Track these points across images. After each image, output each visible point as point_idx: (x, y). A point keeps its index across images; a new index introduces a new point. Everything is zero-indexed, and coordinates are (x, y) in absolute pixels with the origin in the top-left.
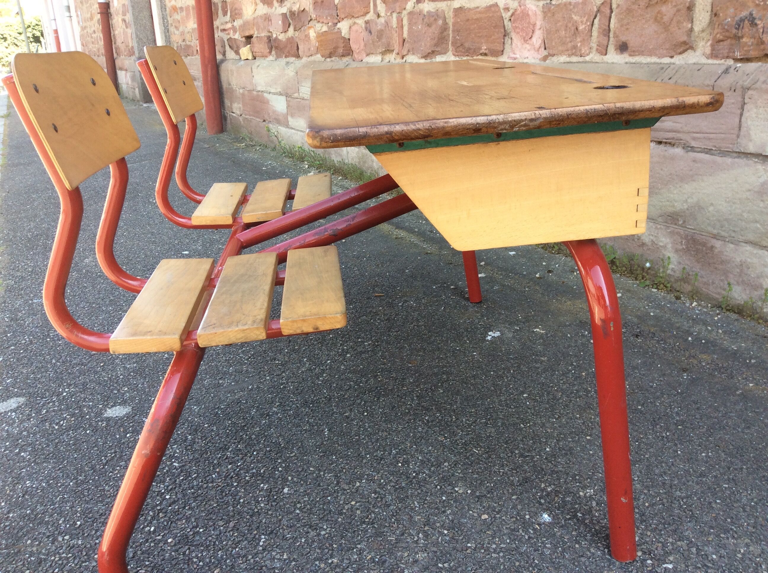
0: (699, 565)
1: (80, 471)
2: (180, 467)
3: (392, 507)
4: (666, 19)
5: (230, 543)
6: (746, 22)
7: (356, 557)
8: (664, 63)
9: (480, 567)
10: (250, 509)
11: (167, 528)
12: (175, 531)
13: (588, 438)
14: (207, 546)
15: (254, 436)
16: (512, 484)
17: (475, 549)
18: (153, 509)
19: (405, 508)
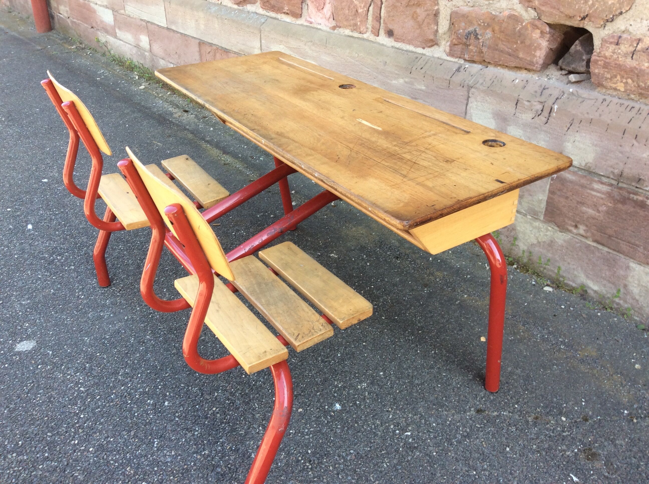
0: (425, 431)
1: (9, 400)
2: (86, 391)
3: (240, 409)
4: (420, 19)
5: (134, 447)
6: (472, 35)
7: (220, 448)
8: (418, 53)
9: (299, 446)
10: (144, 420)
11: (86, 440)
12: (93, 442)
13: (364, 344)
14: (119, 451)
15: (136, 361)
16: (317, 384)
17: (294, 434)
18: (73, 426)
19: (249, 409)
